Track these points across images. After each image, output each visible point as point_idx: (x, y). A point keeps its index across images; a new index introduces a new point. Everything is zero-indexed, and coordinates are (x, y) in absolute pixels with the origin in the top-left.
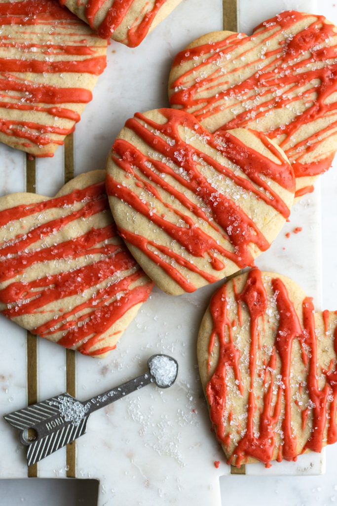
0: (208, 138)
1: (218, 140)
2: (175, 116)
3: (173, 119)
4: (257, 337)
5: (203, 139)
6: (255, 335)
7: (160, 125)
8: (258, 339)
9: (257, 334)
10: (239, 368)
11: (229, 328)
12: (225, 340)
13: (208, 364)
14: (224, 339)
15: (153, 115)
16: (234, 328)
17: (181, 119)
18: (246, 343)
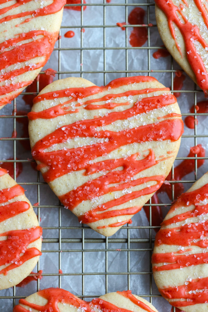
0: (86, 309)
1: (94, 308)
2: (53, 296)
3: (52, 299)
4: (204, 8)
5: (81, 310)
6: (202, 8)
7: (42, 307)
8: (206, 9)
9: (203, 6)
10: (203, 38)
11: (179, 12)
12: (181, 22)
13: (177, 48)
14: (179, 22)
15: (34, 299)
16: (184, 10)
17: (59, 298)
18: (198, 17)
